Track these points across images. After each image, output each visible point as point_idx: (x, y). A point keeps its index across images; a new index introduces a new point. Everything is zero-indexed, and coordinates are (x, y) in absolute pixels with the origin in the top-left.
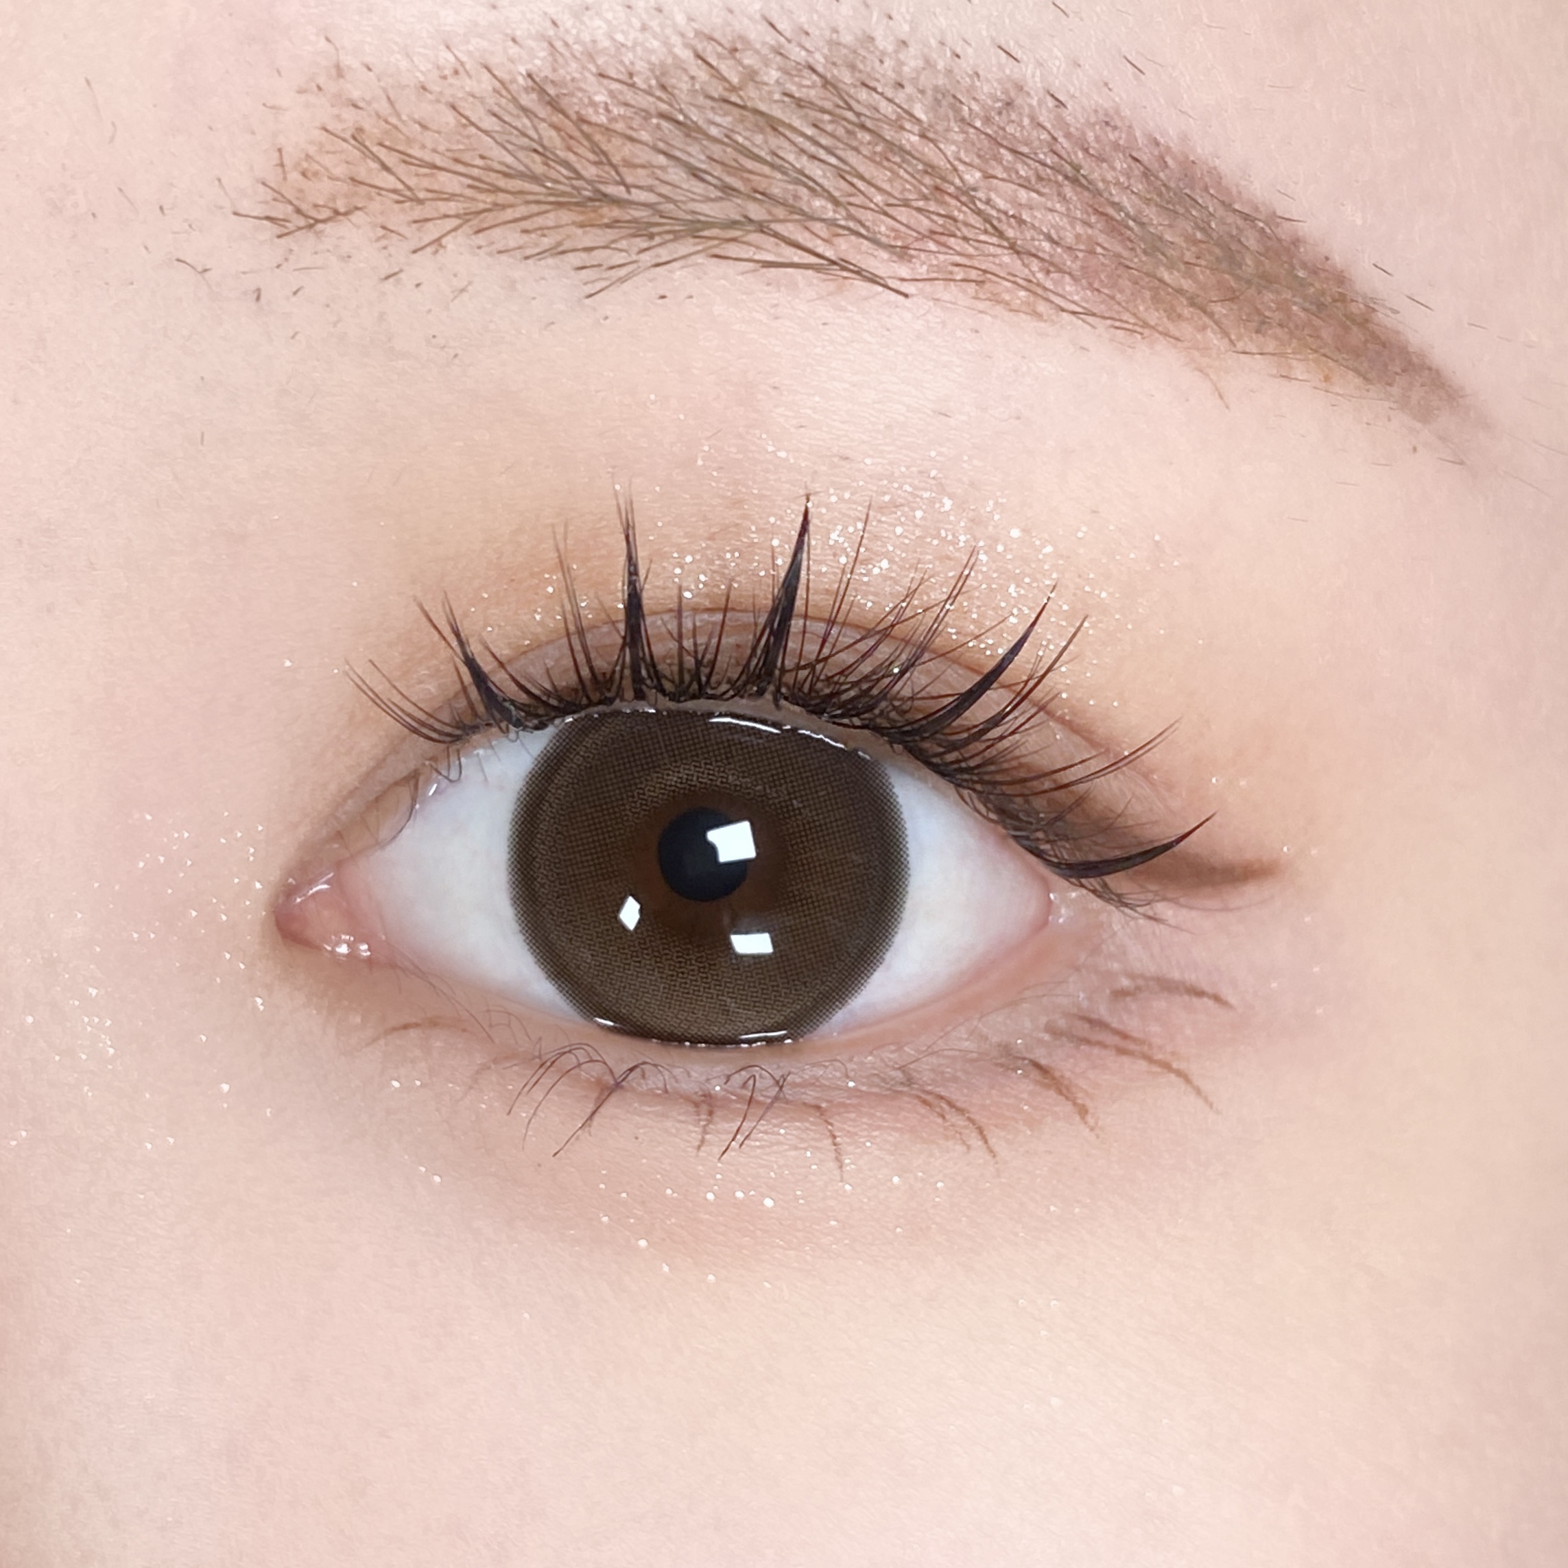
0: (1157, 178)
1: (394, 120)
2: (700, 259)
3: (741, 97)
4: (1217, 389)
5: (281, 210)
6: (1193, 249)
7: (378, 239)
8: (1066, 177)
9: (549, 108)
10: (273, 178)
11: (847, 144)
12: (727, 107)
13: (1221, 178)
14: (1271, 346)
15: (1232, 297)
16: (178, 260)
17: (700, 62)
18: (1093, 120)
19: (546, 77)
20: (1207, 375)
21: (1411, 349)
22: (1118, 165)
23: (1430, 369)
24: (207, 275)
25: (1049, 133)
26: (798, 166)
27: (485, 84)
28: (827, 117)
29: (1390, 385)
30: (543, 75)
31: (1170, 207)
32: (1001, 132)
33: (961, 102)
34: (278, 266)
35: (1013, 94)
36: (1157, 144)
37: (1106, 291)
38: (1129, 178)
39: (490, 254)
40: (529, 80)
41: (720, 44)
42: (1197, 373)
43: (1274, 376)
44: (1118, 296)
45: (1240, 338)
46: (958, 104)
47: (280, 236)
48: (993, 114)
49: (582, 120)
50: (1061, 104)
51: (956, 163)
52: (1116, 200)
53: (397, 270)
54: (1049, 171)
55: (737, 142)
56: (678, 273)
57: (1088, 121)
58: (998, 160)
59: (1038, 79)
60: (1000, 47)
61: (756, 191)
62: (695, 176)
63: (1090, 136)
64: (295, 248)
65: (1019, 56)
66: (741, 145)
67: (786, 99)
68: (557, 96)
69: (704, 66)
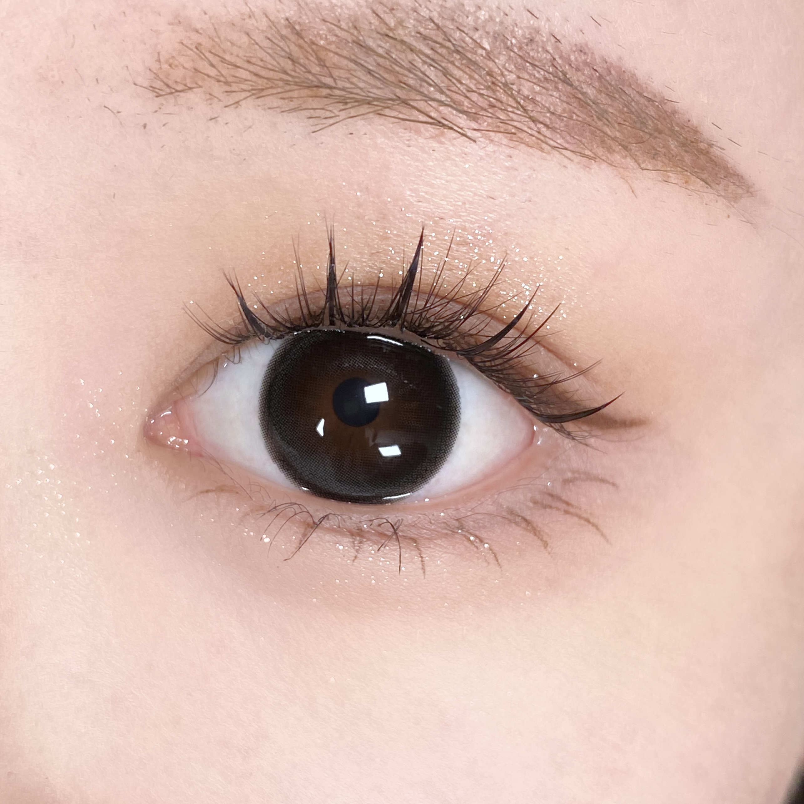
0: (605, 80)
1: (217, 40)
2: (371, 115)
3: (394, 34)
4: (631, 188)
5: (158, 84)
6: (623, 116)
7: (207, 100)
8: (560, 79)
9: (296, 36)
10: (155, 66)
11: (447, 60)
12: (387, 38)
13: (637, 80)
14: (660, 165)
15: (640, 141)
16: (105, 107)
17: (374, 15)
18: (574, 49)
19: (296, 20)
20: (627, 181)
21: (729, 166)
22: (586, 72)
23: (738, 175)
24: (119, 115)
25: (552, 56)
26: (423, 70)
27: (264, 24)
28: (438, 45)
29: (718, 184)
30: (294, 19)
31: (612, 94)
32: (527, 55)
33: (508, 39)
34: (156, 112)
35: (534, 35)
36: (606, 62)
37: (577, 137)
38: (591, 79)
39: (264, 109)
40: (287, 22)
41: (385, 6)
42: (622, 180)
43: (660, 181)
44: (584, 140)
45: (644, 162)
46: (506, 40)
47: (157, 96)
48: (523, 45)
49: (313, 43)
50: (558, 41)
51: (504, 70)
52: (584, 90)
53: (216, 116)
54: (551, 75)
55: (392, 57)
56: (360, 122)
57: (571, 49)
58: (524, 69)
59: (547, 27)
60: (528, 11)
61: (401, 82)
62: (369, 73)
63: (572, 58)
64: (164, 102)
65: (538, 16)
66: (395, 59)
67: (418, 35)
68: (301, 30)
69: (377, 18)
